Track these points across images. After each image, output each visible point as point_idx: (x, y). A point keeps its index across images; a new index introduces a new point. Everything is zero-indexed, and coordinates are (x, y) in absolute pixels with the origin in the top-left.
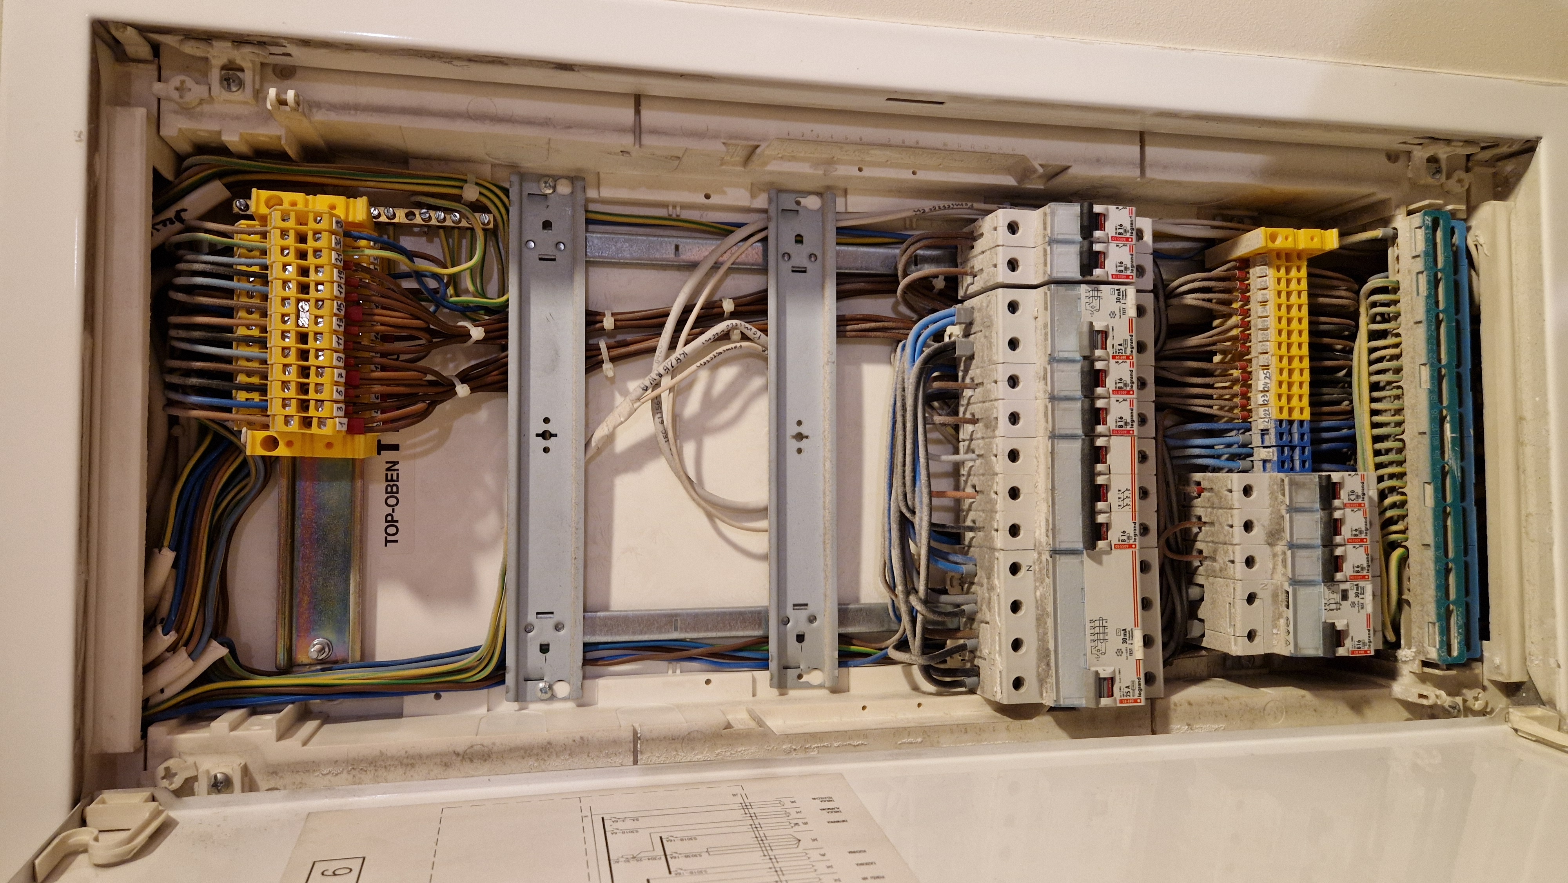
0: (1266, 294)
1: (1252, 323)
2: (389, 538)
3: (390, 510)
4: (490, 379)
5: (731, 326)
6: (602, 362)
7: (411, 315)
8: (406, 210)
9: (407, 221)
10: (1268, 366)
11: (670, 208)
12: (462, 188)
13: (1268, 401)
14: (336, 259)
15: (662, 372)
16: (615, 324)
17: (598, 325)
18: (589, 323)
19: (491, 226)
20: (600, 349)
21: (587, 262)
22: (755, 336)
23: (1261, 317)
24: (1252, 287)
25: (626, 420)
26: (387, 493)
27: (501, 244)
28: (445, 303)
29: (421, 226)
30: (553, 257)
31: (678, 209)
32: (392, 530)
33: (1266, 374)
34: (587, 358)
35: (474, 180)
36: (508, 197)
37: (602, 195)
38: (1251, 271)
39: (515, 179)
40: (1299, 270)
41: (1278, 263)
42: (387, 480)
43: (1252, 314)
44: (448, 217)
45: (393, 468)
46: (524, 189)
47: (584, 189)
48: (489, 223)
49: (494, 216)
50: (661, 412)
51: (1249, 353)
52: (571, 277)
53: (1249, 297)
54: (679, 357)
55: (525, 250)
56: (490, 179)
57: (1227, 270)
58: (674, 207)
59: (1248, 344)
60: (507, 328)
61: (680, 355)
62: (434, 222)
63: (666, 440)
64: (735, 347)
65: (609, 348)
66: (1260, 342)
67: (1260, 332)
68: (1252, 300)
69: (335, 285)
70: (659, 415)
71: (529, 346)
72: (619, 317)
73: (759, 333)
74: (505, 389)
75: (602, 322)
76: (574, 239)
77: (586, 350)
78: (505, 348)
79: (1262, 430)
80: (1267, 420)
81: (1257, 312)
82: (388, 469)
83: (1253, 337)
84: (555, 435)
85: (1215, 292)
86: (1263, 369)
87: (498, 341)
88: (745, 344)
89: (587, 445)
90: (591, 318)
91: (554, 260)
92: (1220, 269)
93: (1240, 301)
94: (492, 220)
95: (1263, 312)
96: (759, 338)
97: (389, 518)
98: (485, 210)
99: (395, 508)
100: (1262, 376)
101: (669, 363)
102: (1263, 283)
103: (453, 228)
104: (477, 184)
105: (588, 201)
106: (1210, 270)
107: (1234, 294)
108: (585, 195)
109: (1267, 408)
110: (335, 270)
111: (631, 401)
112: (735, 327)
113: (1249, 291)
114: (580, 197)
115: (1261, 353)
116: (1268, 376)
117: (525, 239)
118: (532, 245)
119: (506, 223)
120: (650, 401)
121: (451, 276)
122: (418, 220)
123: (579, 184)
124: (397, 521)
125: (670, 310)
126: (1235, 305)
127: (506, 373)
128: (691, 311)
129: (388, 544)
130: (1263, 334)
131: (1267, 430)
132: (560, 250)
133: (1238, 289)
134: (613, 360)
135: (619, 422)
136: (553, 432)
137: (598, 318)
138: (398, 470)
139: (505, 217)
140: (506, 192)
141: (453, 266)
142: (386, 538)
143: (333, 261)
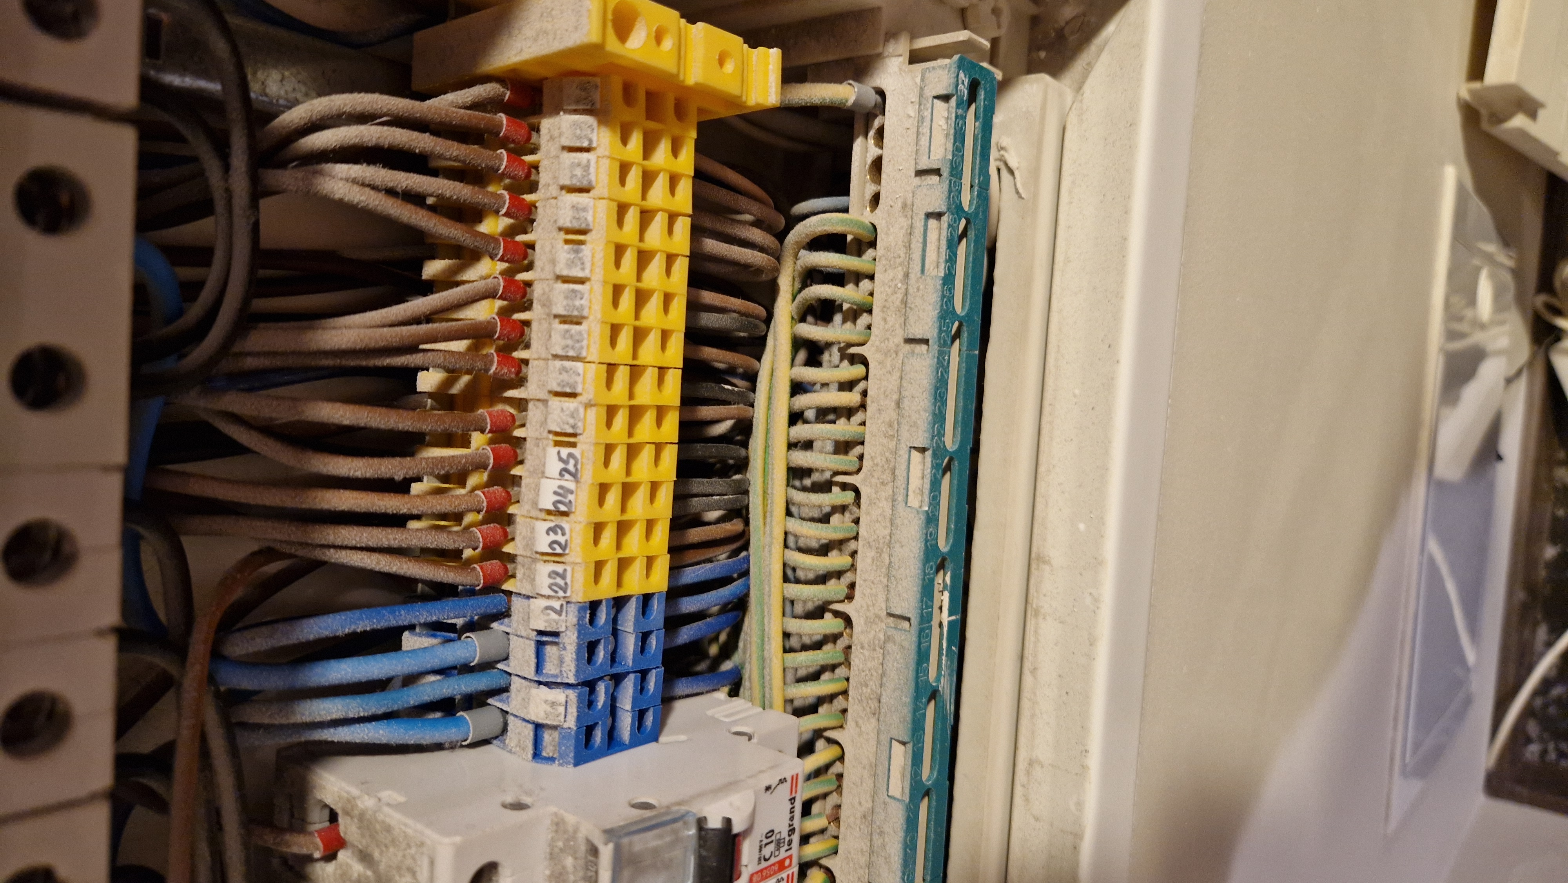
0: (584, 209)
1: (537, 292)
10: (574, 435)
13: (564, 548)
23: (566, 280)
24: (544, 178)
33: (566, 462)
38: (547, 124)
40: (675, 152)
41: (627, 115)
43: (538, 264)
51: (520, 381)
53: (533, 206)
57: (474, 106)
59: (519, 354)
66: (556, 357)
67: (556, 325)
68: (543, 216)
79: (541, 633)
80: (556, 605)
81: (553, 262)
83: (535, 334)
85: (434, 173)
86: (557, 444)
92: (450, 97)
93: (507, 215)
95: (571, 264)
100: (554, 466)
102: (578, 172)
106: (423, 97)
107: (491, 189)
109: (559, 568)
113: (533, 187)
115: (557, 394)
116: (571, 467)
126: (492, 226)
130: (566, 334)
131: (556, 634)
133: (503, 176)
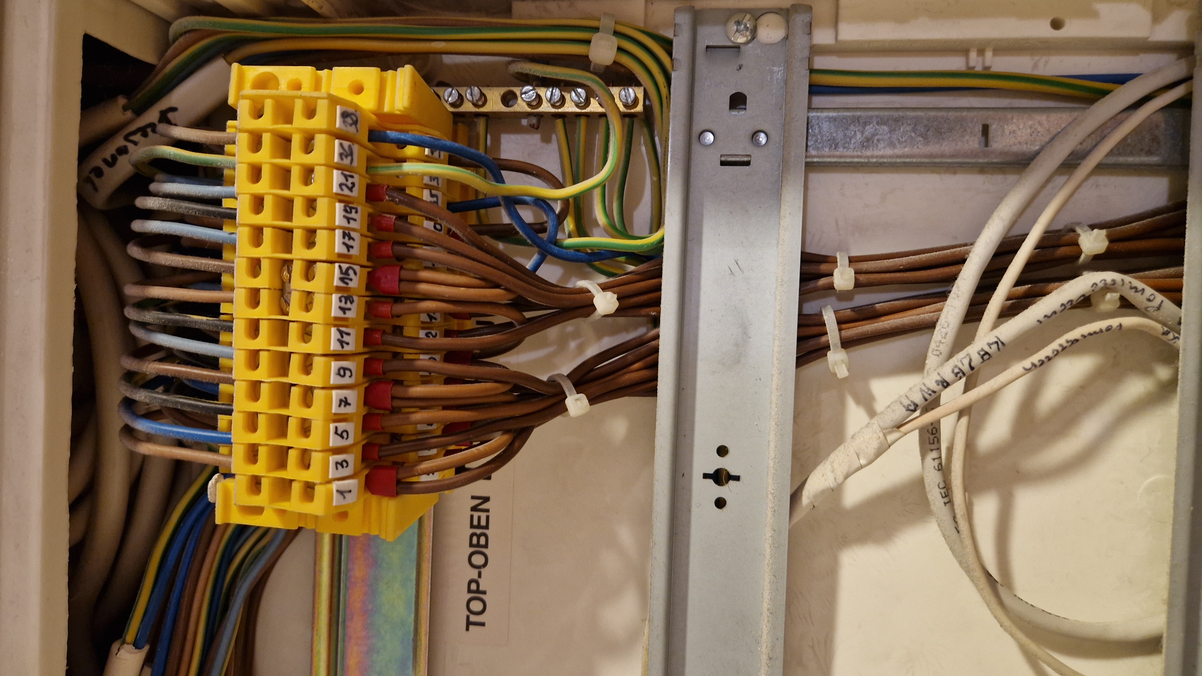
2: (473, 618)
3: (474, 574)
4: (629, 377)
5: (1101, 285)
6: (827, 347)
7: (482, 279)
8: (503, 90)
9: (503, 109)
11: (973, 55)
12: (588, 42)
14: (341, 185)
15: (948, 376)
16: (856, 279)
17: (823, 281)
18: (806, 278)
19: (640, 108)
20: (825, 325)
21: (807, 164)
22: (1150, 304)
25: (870, 463)
26: (471, 545)
27: (657, 139)
28: (556, 249)
29: (528, 115)
30: (746, 159)
31: (989, 54)
32: (476, 606)
34: (801, 339)
35: (611, 24)
36: (670, 54)
37: (841, 37)
39: (684, 20)
42: (472, 526)
44: (567, 96)
45: (481, 507)
46: (699, 38)
47: (810, 28)
48: (636, 101)
49: (645, 90)
50: (939, 449)
52: (777, 194)
54: (987, 349)
55: (696, 147)
56: (641, 25)
58: (981, 52)
60: (658, 288)
61: (990, 345)
62: (546, 108)
63: (946, 500)
64: (1109, 329)
65: (840, 322)
69: (338, 233)
70: (934, 454)
71: (697, 318)
72: (865, 266)
73: (1159, 298)
74: (653, 392)
75: (832, 275)
76: (786, 126)
77: (800, 326)
78: (656, 322)
82: (474, 509)
84: (737, 478)
87: (644, 311)
88: (1129, 321)
89: (795, 497)
90: (812, 268)
91: (747, 163)
94: (641, 97)
96: (1159, 308)
97: (474, 586)
98: (630, 80)
99: (483, 571)
101: (966, 362)
103: (578, 115)
104: (616, 33)
105: (815, 50)
108: (811, 39)
110: (338, 205)
111: (882, 429)
112: (1107, 288)
114: (800, 42)
117: (696, 129)
118: (710, 137)
119: (664, 101)
120: (917, 431)
121: (566, 201)
122: (521, 106)
123: (800, 19)
124: (484, 593)
125: (968, 253)
127: (655, 365)
128: (1015, 251)
129: (471, 627)
132: (757, 144)
134: (847, 344)
135: (856, 465)
136: (733, 473)
137: (824, 267)
138: (487, 511)
139: (664, 91)
140: (667, 44)
141: (575, 182)
142: (468, 617)
143: (335, 189)
